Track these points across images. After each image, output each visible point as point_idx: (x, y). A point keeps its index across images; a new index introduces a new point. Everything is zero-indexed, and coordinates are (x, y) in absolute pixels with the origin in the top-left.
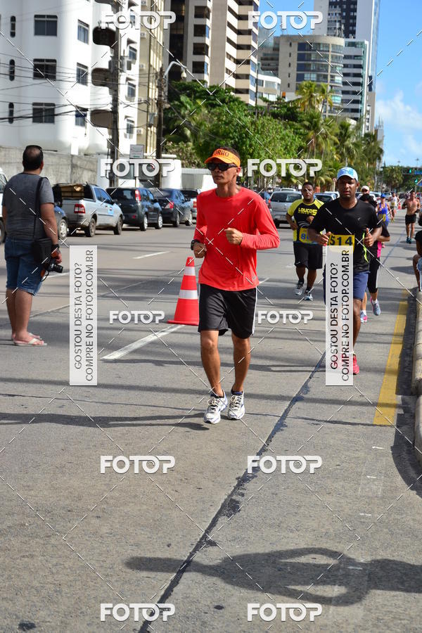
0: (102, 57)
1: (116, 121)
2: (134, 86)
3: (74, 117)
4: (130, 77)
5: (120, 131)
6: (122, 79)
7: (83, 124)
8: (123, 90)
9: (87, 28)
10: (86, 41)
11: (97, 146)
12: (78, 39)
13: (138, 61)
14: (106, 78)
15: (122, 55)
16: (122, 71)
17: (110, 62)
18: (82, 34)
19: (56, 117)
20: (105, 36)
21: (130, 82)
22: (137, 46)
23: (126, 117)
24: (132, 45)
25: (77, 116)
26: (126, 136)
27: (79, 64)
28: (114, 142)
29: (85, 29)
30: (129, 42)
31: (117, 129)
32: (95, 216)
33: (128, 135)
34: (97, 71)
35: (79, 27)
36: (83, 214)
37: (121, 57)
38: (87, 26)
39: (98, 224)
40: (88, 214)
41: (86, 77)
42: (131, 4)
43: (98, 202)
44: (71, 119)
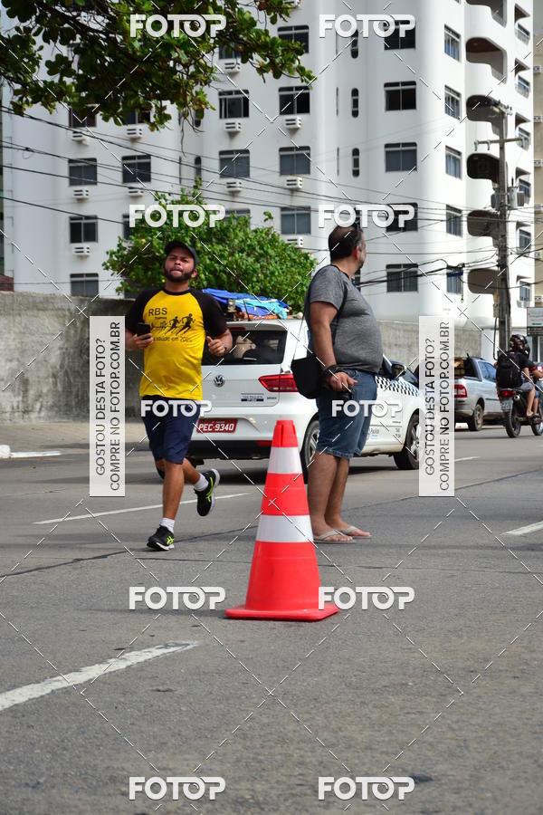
0: (481, 194)
1: (505, 278)
2: (529, 234)
3: (446, 276)
4: (521, 219)
5: (511, 291)
6: (511, 227)
7: (459, 290)
8: (513, 240)
9: (458, 157)
10: (457, 174)
11: (479, 320)
12: (447, 172)
13: (532, 199)
14: (486, 223)
15: (510, 185)
16: (511, 208)
17: (493, 197)
18: (452, 164)
19: (420, 279)
20: (484, 167)
21: (523, 228)
22: (531, 179)
23: (519, 278)
24: (522, 177)
25: (449, 275)
26: (519, 305)
27: (449, 207)
28: (503, 309)
29: (454, 158)
30: (519, 172)
31: (507, 289)
32: (481, 402)
33: (523, 303)
34: (475, 214)
35: (448, 157)
36: (464, 399)
37: (509, 189)
38: (459, 153)
39: (486, 412)
40: (472, 399)
41: (460, 225)
42: (519, 120)
43: (484, 381)
44: (441, 280)
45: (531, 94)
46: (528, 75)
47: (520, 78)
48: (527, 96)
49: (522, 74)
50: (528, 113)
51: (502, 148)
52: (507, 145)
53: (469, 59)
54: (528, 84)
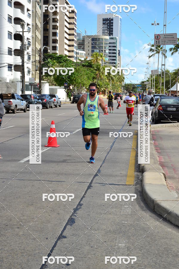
0: (18, 45)
1: (23, 69)
2: (30, 56)
4: (28, 52)
5: (25, 73)
6: (25, 53)
7: (11, 70)
8: (26, 57)
10: (11, 39)
11: (17, 79)
12: (8, 38)
13: (31, 46)
14: (19, 53)
15: (25, 44)
16: (25, 50)
17: (20, 47)
18: (10, 36)
20: (18, 37)
21: (29, 54)
22: (31, 41)
23: (27, 67)
24: (29, 40)
25: (8, 67)
27: (9, 48)
28: (23, 77)
29: (10, 34)
31: (24, 72)
32: (16, 106)
33: (28, 74)
34: (15, 50)
35: (8, 34)
36: (12, 105)
37: (25, 45)
38: (12, 33)
39: (17, 108)
40: (14, 105)
41: (12, 53)
42: (28, 25)
43: (17, 100)
44: (6, 69)
45: (31, 18)
46: (30, 12)
47: (28, 13)
48: (30, 18)
49: (29, 12)
50: (30, 23)
51: (23, 34)
52: (24, 33)
53: (15, 7)
54: (30, 15)
